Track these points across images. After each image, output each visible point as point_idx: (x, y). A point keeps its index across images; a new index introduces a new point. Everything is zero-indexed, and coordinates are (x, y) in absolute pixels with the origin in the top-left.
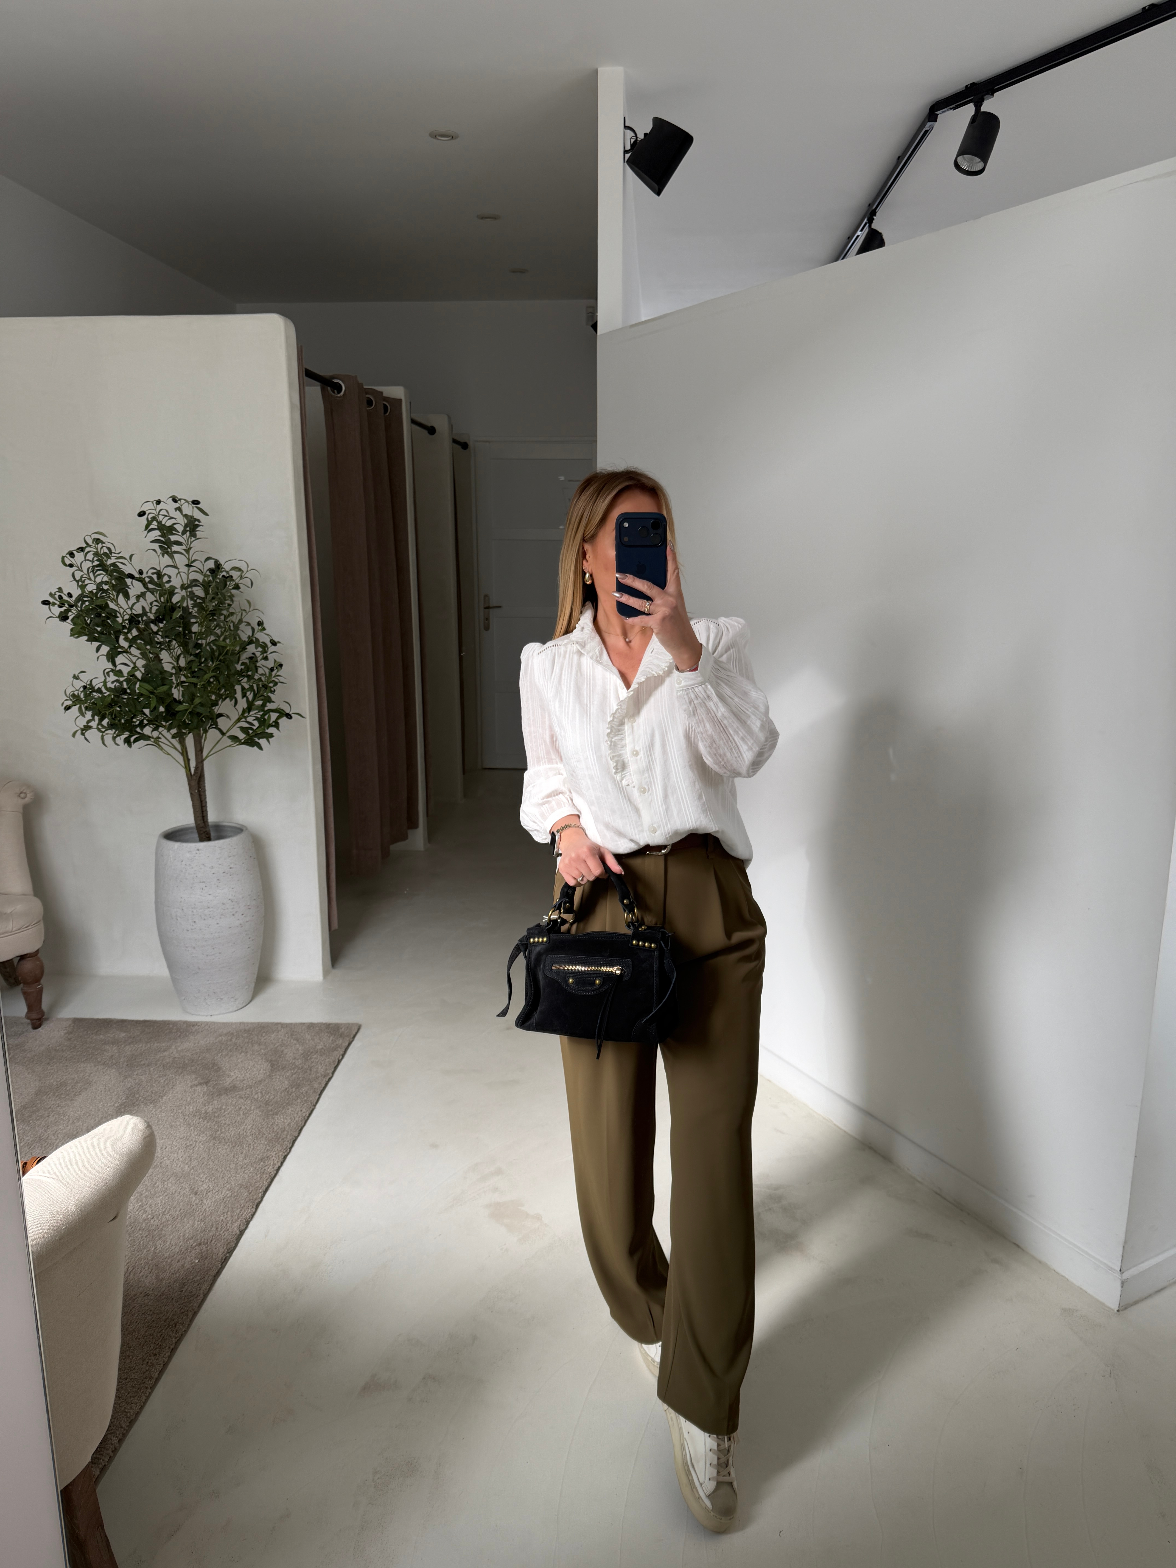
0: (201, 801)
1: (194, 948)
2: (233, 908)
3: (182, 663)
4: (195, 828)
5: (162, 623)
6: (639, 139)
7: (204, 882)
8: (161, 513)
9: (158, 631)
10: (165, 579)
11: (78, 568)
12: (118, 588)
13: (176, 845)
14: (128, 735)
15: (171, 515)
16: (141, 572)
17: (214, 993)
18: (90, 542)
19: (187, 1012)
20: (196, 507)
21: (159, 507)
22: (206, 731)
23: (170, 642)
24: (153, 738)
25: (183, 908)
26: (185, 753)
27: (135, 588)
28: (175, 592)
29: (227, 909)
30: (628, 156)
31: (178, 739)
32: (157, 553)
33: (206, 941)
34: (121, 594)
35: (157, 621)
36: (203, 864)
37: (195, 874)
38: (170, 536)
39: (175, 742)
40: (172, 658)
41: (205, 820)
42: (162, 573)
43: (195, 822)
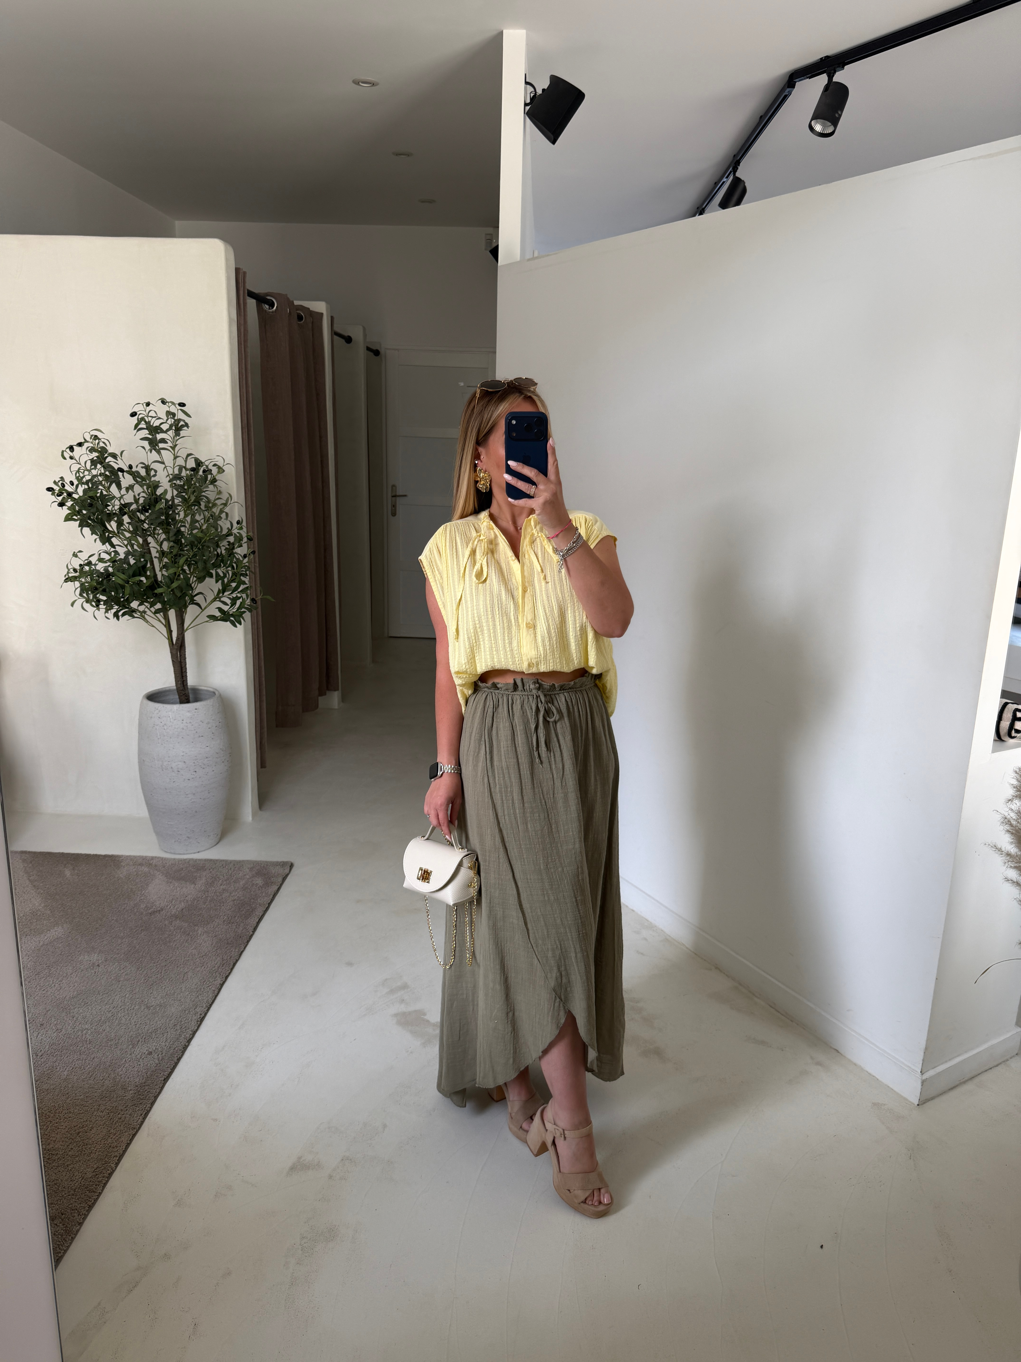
0: (182, 668)
3: (165, 546)
4: (176, 692)
5: (148, 512)
6: (538, 93)
8: (149, 415)
9: (145, 519)
10: (152, 473)
11: (77, 461)
12: (112, 480)
13: (158, 706)
14: (115, 610)
15: (159, 416)
16: (131, 467)
18: (88, 439)
20: (181, 410)
21: (148, 409)
22: (186, 607)
23: (155, 529)
24: (140, 612)
26: (167, 626)
27: (127, 480)
28: (160, 485)
31: (162, 614)
32: (145, 449)
34: (114, 485)
35: (144, 510)
38: (157, 435)
39: (160, 616)
40: (156, 543)
41: (185, 684)
42: (150, 466)
43: (176, 685)
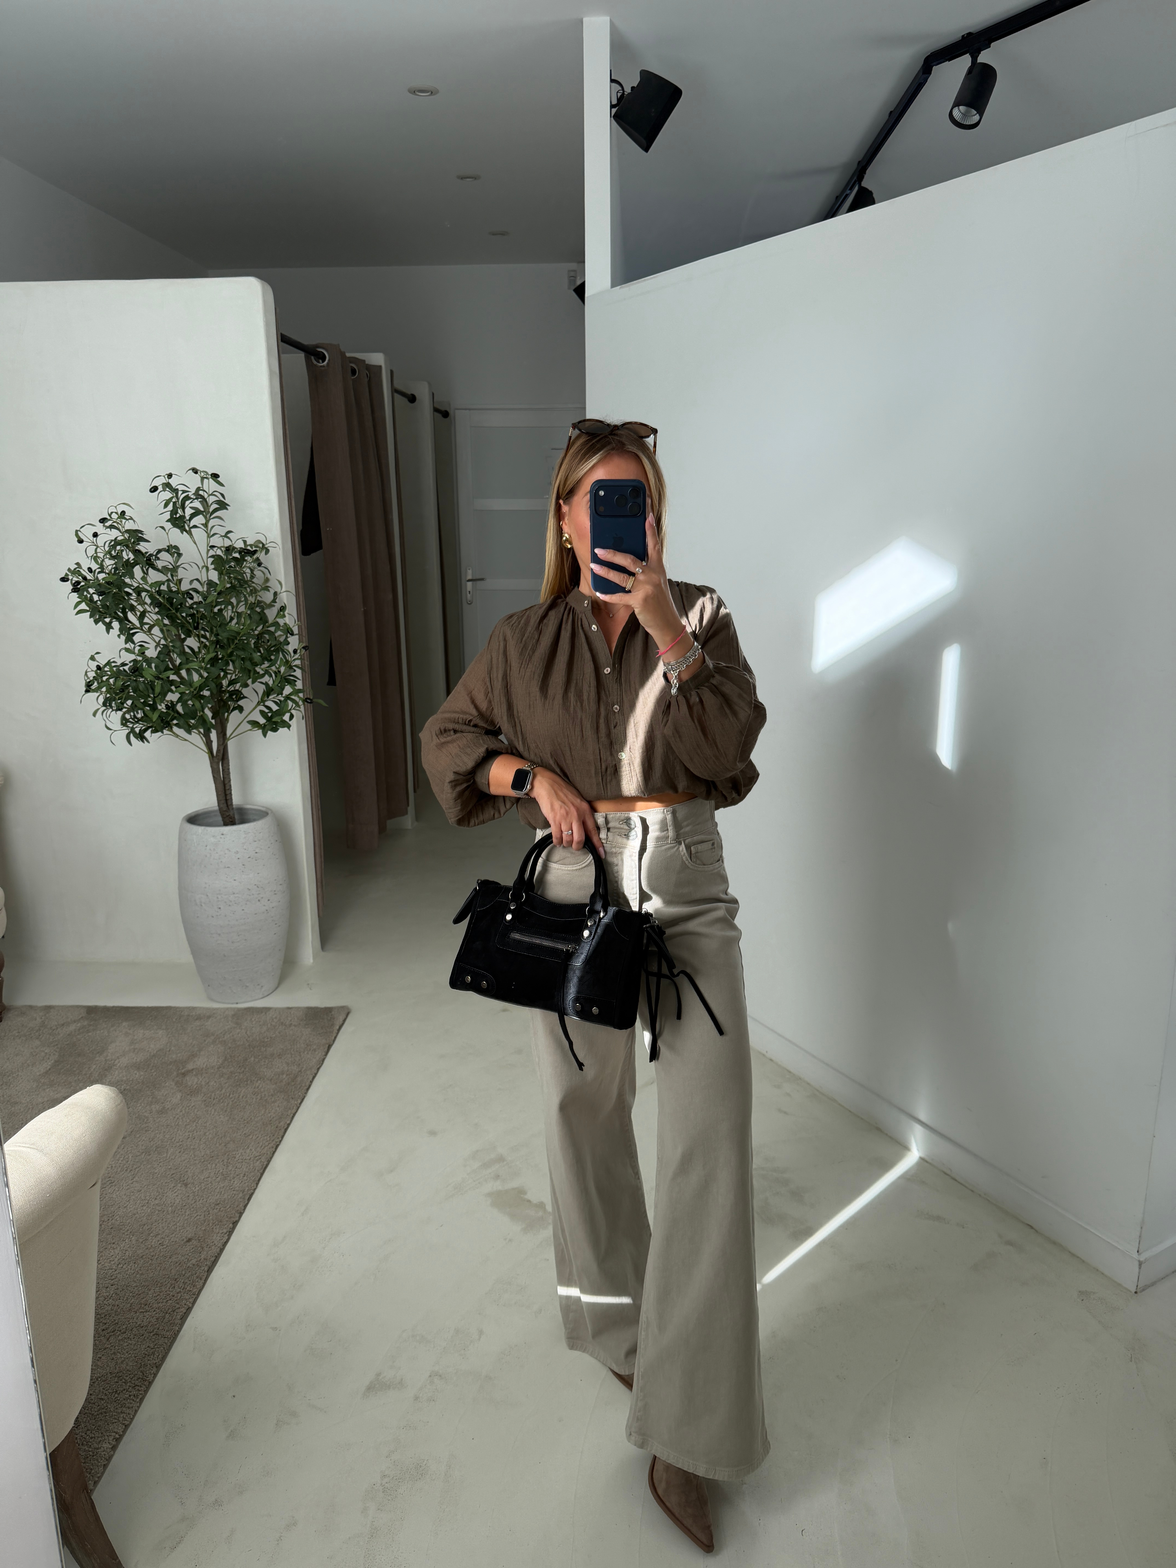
0: (224, 785)
1: (219, 935)
2: (259, 894)
4: (219, 812)
6: (625, 93)
7: (228, 867)
13: (200, 829)
17: (240, 980)
19: (212, 1000)
20: (215, 480)
22: (229, 715)
25: (208, 894)
26: (207, 741)
29: (253, 895)
30: (614, 110)
33: (231, 927)
36: (228, 849)
37: (220, 859)
41: (229, 803)
43: (219, 805)
